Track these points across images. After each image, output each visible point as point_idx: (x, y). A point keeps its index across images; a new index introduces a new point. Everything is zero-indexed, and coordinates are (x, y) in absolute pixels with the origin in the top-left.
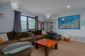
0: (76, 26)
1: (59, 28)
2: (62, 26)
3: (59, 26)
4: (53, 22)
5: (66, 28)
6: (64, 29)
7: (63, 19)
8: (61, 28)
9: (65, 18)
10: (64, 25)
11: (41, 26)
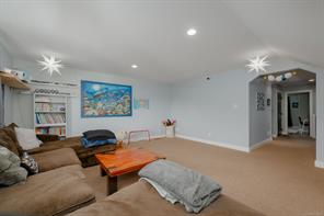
1: (83, 115)
2: (95, 108)
3: (83, 107)
5: (106, 115)
6: (100, 116)
7: (96, 88)
8: (90, 113)
9: (104, 86)
10: (100, 105)
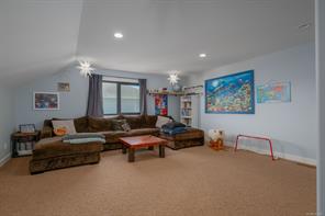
0: (245, 104)
2: (214, 105)
3: (206, 104)
4: (194, 94)
7: (215, 84)
8: (211, 109)
9: (221, 80)
10: (218, 100)
11: (157, 104)
